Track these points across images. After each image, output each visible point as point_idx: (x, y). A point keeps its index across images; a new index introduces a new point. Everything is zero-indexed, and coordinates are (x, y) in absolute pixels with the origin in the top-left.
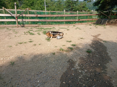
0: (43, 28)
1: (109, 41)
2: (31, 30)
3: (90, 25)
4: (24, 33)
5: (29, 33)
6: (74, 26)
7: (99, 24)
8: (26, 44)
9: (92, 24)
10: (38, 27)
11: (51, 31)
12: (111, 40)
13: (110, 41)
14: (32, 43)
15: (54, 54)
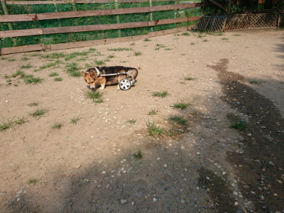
0: (62, 55)
1: (261, 78)
2: (25, 63)
3: (185, 34)
4: (4, 82)
5: (23, 76)
6: (147, 40)
7: (205, 29)
8: (22, 127)
9: (188, 30)
10: (44, 50)
11: (98, 68)
12: (264, 76)
13: (265, 79)
14: (43, 119)
15: (139, 156)
